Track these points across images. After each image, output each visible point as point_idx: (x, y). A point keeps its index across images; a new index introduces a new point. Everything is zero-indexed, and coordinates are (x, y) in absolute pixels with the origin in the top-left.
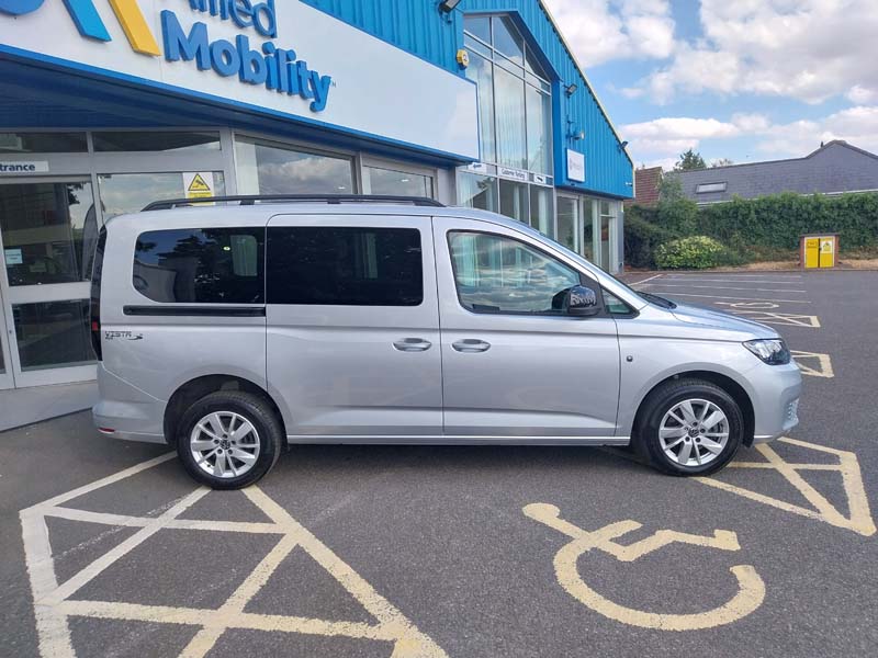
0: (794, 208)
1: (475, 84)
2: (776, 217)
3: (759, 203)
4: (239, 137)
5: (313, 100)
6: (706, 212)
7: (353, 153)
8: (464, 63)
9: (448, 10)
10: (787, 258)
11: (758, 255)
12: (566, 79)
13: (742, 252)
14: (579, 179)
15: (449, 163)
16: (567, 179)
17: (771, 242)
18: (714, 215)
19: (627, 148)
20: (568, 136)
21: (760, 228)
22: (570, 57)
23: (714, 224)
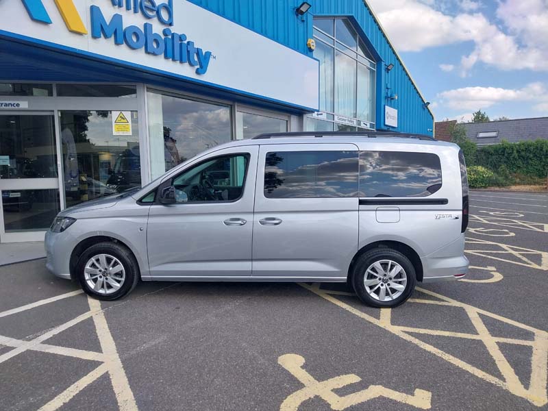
0: (544, 149)
1: (319, 61)
2: (531, 156)
3: (519, 145)
4: (149, 90)
5: (198, 67)
6: (483, 151)
7: (230, 103)
8: (312, 48)
9: (302, 13)
10: (539, 183)
11: (518, 180)
12: (387, 60)
13: (506, 177)
14: (394, 126)
15: (300, 112)
16: (385, 125)
17: (527, 172)
18: (489, 153)
19: (429, 106)
20: (387, 98)
21: (520, 163)
22: (390, 46)
23: (488, 158)
